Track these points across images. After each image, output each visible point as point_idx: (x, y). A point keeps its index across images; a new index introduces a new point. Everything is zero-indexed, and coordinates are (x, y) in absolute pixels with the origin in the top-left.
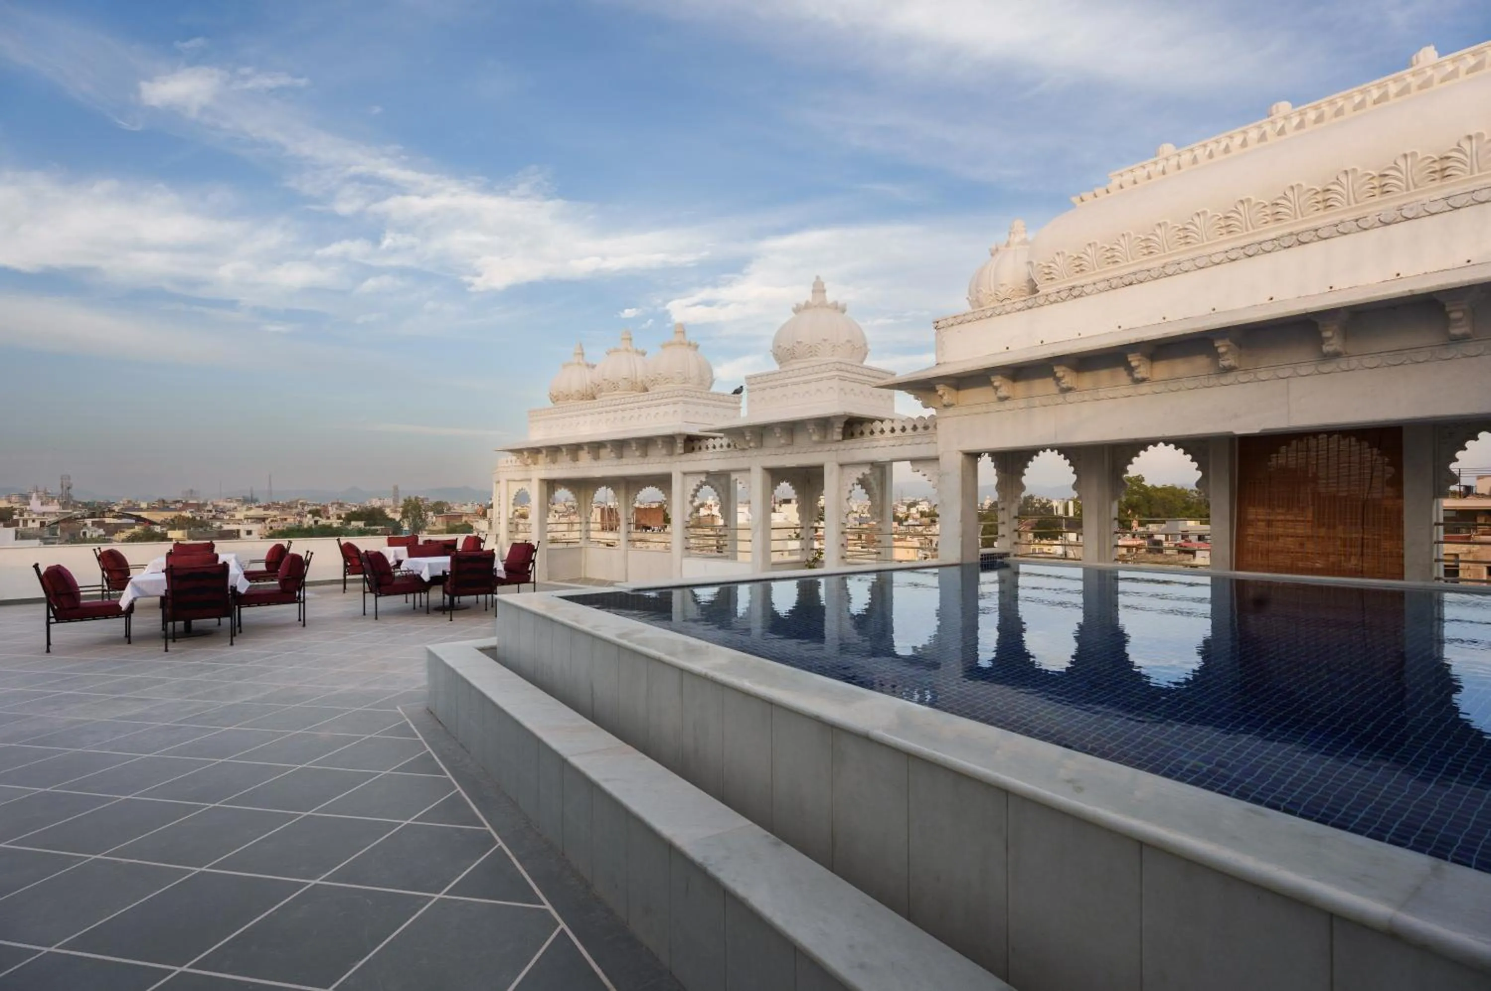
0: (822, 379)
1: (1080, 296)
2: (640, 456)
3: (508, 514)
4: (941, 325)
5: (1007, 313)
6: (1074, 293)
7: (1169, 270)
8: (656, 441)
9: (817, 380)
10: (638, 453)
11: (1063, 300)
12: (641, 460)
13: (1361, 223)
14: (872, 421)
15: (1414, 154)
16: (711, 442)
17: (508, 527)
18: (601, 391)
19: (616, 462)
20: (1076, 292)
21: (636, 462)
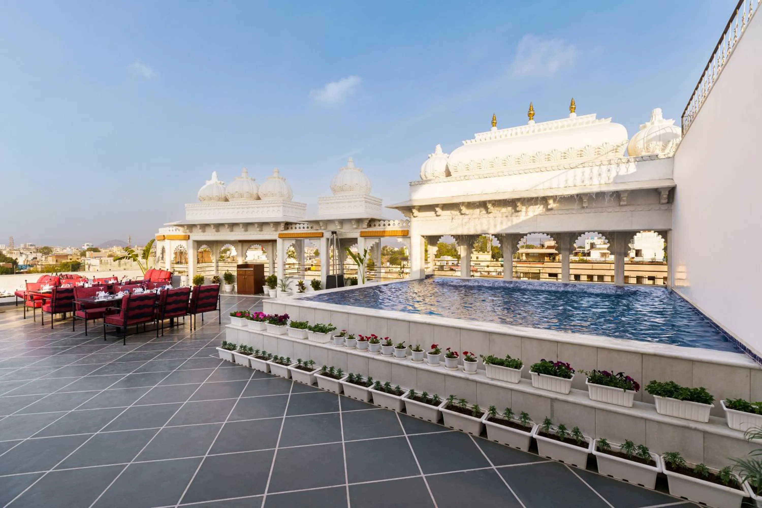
0: (356, 201)
1: (468, 179)
2: (259, 231)
3: (171, 258)
4: (412, 184)
5: (440, 182)
6: (466, 178)
7: (500, 174)
8: (270, 224)
9: (354, 202)
10: (258, 229)
11: (462, 180)
12: (259, 233)
13: (559, 167)
14: (379, 220)
15: (574, 148)
16: (298, 226)
17: (171, 265)
18: (233, 197)
19: (244, 233)
20: (467, 178)
21: (256, 233)
